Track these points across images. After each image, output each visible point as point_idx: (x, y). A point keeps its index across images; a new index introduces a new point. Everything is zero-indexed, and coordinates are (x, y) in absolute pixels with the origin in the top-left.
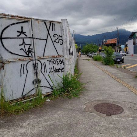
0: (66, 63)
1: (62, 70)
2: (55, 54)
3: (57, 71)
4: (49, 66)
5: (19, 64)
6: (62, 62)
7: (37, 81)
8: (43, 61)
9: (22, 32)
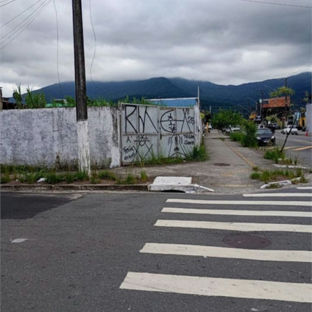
0: (196, 138)
1: (193, 143)
2: (188, 131)
3: (189, 143)
4: (184, 139)
5: (168, 137)
6: (193, 137)
7: (177, 149)
8: (181, 136)
9: (170, 117)
